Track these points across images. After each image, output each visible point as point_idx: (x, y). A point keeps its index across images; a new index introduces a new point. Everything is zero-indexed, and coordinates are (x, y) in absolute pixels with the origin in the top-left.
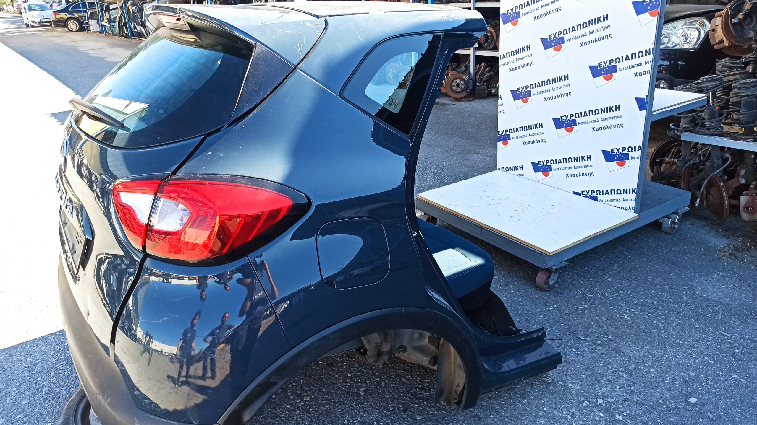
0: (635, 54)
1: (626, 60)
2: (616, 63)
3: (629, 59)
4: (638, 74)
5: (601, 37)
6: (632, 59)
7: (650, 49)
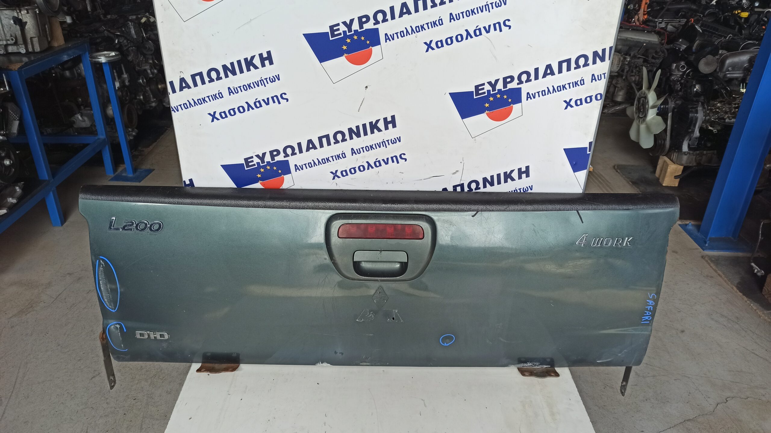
0: (568, 61)
1: (544, 76)
2: (521, 82)
3: (552, 73)
4: (573, 103)
5: (481, 26)
6: (560, 71)
7: (604, 51)
